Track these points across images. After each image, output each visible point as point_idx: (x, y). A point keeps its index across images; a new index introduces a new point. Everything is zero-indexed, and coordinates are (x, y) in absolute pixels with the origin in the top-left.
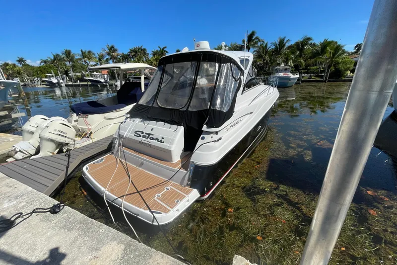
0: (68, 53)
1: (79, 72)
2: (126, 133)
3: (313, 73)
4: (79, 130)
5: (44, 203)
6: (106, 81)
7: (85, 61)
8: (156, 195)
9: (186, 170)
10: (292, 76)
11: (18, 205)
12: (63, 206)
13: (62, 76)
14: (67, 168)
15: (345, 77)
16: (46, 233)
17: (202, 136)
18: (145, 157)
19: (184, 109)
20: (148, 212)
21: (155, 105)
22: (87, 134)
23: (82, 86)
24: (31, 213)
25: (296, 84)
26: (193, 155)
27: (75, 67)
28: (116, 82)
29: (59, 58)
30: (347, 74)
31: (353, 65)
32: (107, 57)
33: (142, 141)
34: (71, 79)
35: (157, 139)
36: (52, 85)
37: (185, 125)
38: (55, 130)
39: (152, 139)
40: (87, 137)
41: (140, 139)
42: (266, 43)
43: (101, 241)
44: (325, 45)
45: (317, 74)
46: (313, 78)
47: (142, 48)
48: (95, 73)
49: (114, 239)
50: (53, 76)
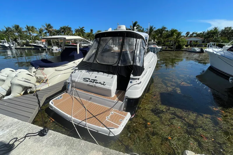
0: (17, 27)
1: (25, 40)
2: (77, 79)
3: (167, 46)
4: (38, 78)
5: (32, 129)
6: (45, 46)
7: (29, 33)
8: (106, 118)
9: (122, 101)
10: (158, 47)
11: (11, 132)
12: (47, 130)
13: (12, 42)
14: (39, 103)
15: (183, 48)
16: (42, 150)
17: (130, 81)
18: (93, 94)
19: (116, 65)
20: (105, 128)
21: (95, 62)
22: (44, 81)
23: (27, 49)
24: (25, 137)
25: (160, 51)
26: (127, 92)
27: (21, 36)
28: (52, 47)
29: (10, 30)
30: (184, 47)
31: (186, 43)
32: (46, 31)
33: (90, 84)
34: (19, 44)
35: (100, 83)
36: (5, 48)
37: (118, 75)
38: (23, 78)
39: (97, 83)
40: (44, 82)
41: (88, 83)
42: (143, 28)
43: (85, 152)
44: (173, 32)
45: (169, 46)
46: (168, 49)
47: (69, 27)
48: (37, 41)
49: (93, 149)
50: (5, 42)
